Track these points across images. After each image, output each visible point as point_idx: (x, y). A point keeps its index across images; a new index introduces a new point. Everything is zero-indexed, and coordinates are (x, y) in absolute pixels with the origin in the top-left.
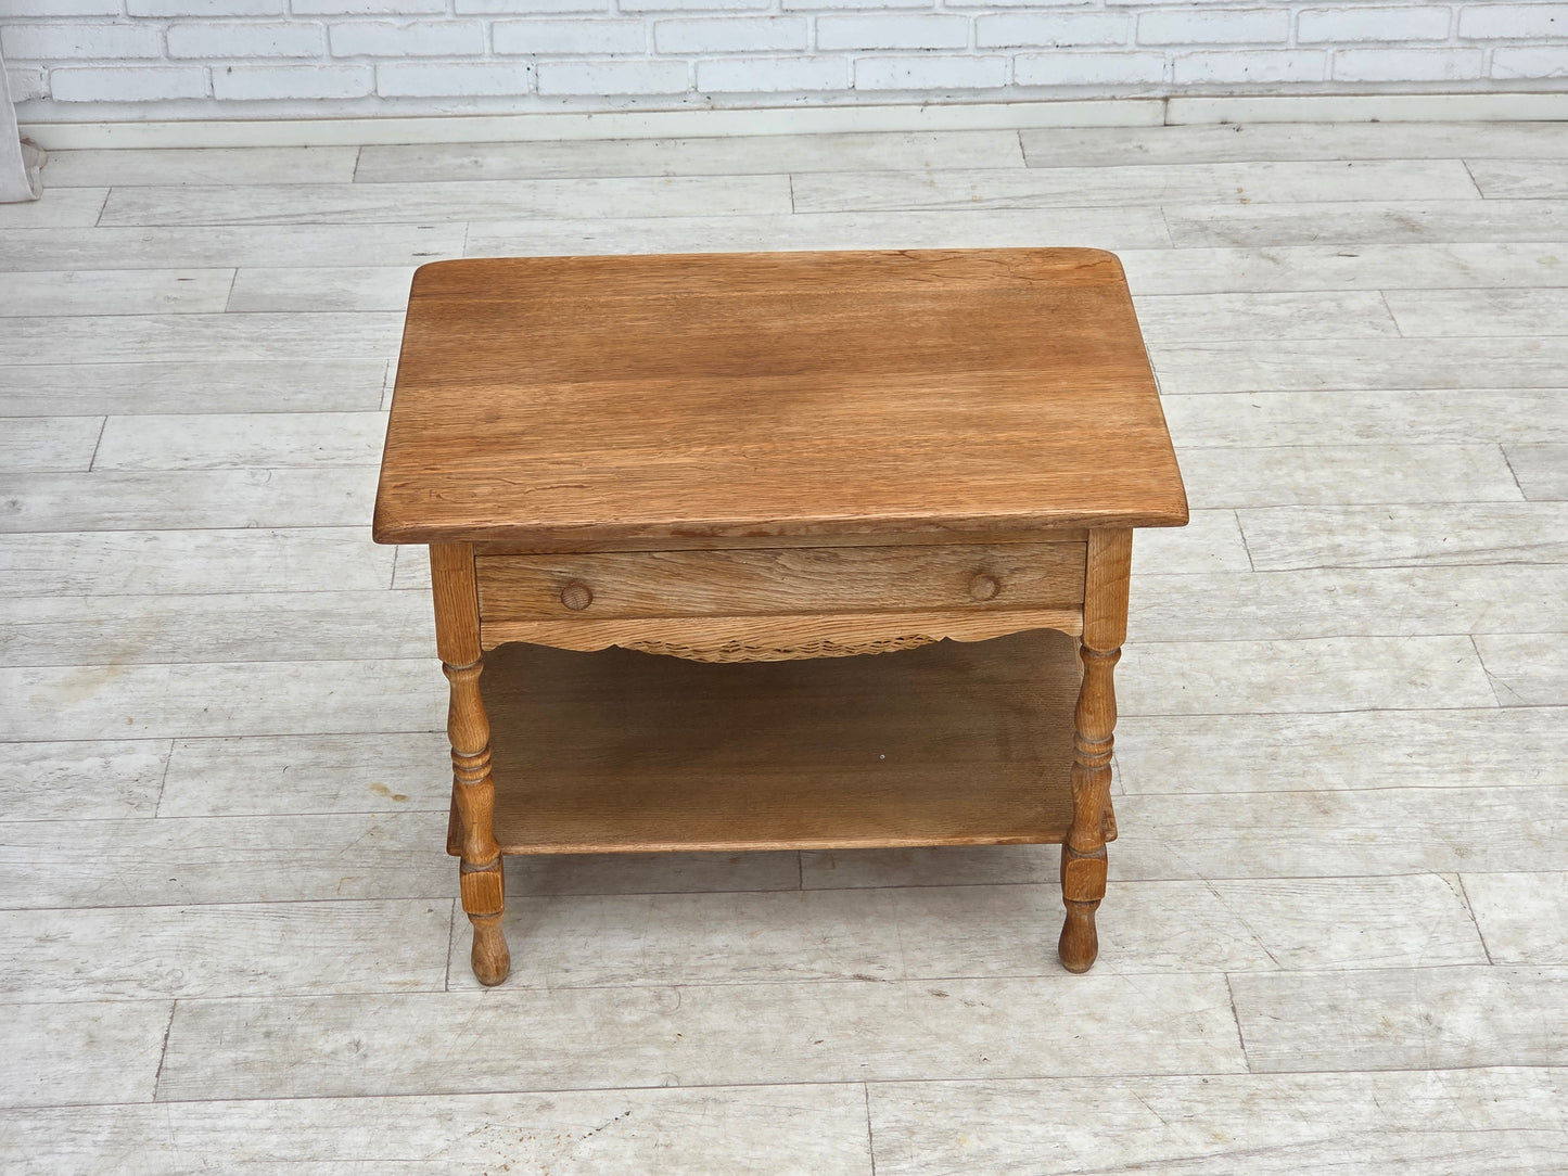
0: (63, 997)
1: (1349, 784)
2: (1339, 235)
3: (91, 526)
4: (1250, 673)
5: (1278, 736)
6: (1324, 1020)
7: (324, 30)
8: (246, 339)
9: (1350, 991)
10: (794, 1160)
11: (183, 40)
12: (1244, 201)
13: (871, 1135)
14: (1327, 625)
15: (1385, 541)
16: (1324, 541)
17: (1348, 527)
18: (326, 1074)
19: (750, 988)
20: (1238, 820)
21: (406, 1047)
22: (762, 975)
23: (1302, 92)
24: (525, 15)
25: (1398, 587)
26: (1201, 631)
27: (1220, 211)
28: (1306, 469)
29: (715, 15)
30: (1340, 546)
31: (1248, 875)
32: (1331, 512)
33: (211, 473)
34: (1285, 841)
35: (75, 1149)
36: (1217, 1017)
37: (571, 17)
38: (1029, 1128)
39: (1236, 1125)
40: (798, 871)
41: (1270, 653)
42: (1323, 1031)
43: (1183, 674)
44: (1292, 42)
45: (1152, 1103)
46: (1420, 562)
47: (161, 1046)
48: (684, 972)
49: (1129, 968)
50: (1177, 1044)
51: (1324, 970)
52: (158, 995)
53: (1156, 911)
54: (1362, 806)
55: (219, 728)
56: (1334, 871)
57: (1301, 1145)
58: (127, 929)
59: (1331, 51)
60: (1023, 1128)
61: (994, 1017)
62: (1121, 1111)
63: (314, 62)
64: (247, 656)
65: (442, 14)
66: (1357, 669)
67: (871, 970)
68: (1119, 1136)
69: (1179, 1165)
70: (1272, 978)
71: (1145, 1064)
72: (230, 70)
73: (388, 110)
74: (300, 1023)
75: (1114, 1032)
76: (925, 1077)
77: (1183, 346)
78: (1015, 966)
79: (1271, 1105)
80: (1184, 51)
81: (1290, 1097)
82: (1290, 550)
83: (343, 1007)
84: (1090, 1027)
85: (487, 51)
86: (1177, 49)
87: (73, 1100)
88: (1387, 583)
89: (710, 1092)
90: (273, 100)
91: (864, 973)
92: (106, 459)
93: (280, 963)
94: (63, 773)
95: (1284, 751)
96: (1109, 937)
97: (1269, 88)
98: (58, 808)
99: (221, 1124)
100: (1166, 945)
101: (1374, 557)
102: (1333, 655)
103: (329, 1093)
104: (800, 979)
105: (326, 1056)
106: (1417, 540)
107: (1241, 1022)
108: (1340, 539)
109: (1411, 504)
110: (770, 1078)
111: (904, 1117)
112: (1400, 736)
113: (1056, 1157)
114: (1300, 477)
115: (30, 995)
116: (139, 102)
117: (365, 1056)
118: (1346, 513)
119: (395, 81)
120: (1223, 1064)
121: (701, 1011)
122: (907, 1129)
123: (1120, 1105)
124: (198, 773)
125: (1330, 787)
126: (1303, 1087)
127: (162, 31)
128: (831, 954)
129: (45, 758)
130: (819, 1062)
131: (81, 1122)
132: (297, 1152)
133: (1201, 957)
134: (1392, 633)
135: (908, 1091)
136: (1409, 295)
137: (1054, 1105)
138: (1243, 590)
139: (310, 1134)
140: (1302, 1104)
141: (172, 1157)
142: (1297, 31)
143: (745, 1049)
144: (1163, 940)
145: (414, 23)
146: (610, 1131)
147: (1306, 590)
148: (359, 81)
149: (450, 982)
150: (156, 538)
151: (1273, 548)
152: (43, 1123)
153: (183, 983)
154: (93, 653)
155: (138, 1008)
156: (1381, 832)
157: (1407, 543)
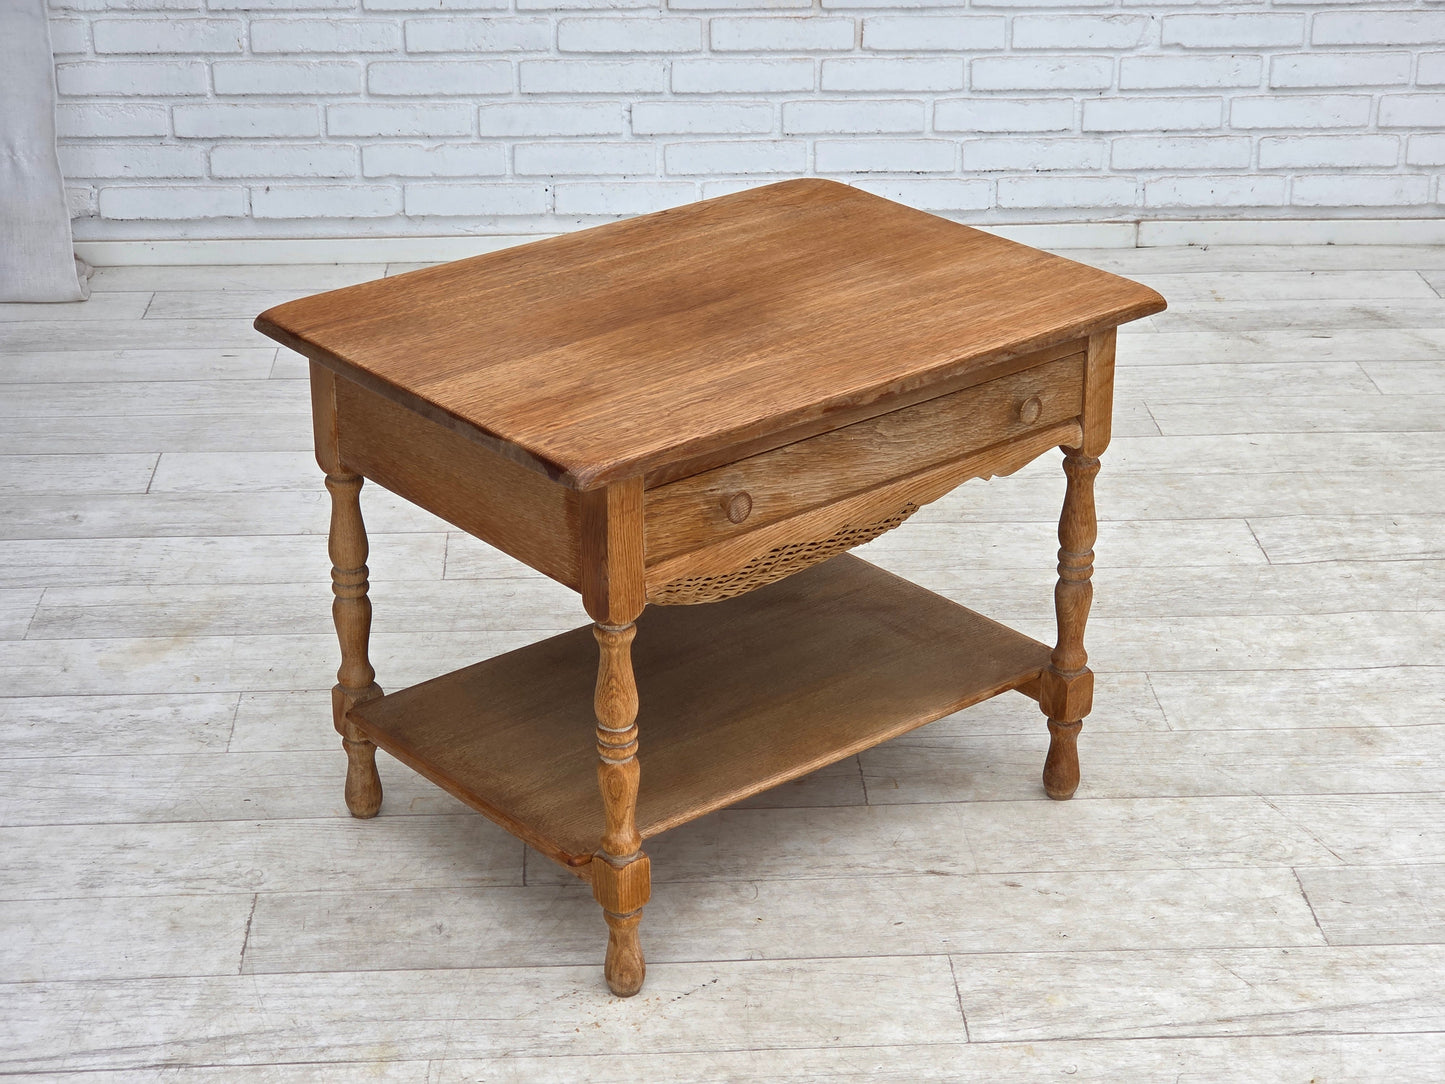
0: (144, 892)
1: (1389, 722)
2: (1311, 323)
3: (150, 533)
4: (1279, 639)
5: (1313, 686)
6: (1396, 904)
7: (358, 151)
8: (290, 397)
9: (1416, 881)
10: (886, 1017)
11: (225, 160)
12: (1218, 299)
13: (959, 996)
14: (1349, 602)
15: (1392, 541)
16: (1333, 541)
17: (1356, 530)
18: (411, 951)
19: (825, 882)
20: (1286, 749)
21: (489, 929)
22: (836, 871)
23: (1262, 217)
24: (544, 138)
25: (1410, 575)
26: (1228, 608)
27: (1197, 306)
28: (1308, 489)
29: (720, 139)
30: (1350, 545)
31: (1302, 792)
32: (1338, 520)
33: (263, 494)
34: (1334, 766)
35: (163, 1013)
36: (1290, 901)
37: (585, 140)
38: (1117, 989)
39: (1322, 987)
40: (863, 791)
41: (1296, 624)
42: (1395, 912)
43: (1214, 640)
44: (1254, 167)
45: (1235, 969)
46: (1429, 556)
47: (244, 930)
48: (758, 870)
49: (1197, 864)
50: (1253, 924)
51: (1388, 865)
52: (238, 890)
53: (1217, 820)
54: (1404, 739)
55: (285, 684)
56: (1385, 789)
57: (1386, 1002)
58: (204, 839)
59: (1289, 177)
60: (1110, 990)
61: (1069, 903)
62: (1204, 974)
63: (347, 183)
64: (308, 630)
65: (468, 136)
66: (1382, 635)
67: (943, 867)
68: (1206, 996)
69: (1270, 1019)
70: (1339, 871)
71: (1224, 939)
72: (268, 189)
73: (414, 230)
74: (381, 911)
75: (1191, 914)
76: (1007, 950)
77: (1177, 401)
78: (1084, 863)
79: (1353, 971)
80: (1154, 176)
81: (1370, 964)
82: (1303, 548)
83: (423, 898)
84: (1165, 910)
85: (509, 172)
86: (1148, 174)
87: (159, 973)
88: (1400, 573)
89: (794, 964)
90: (307, 219)
91: (937, 869)
92: (162, 482)
93: (357, 864)
94: (134, 718)
95: (1321, 698)
96: (1173, 840)
97: (1232, 212)
98: (131, 745)
99: (308, 991)
100: (1230, 846)
101: (1384, 553)
102: (1358, 625)
103: (416, 966)
104: (874, 874)
105: (411, 937)
106: (1423, 540)
107: (1313, 906)
108: (1350, 540)
109: (1411, 514)
110: (853, 952)
111: (990, 982)
112: (1432, 685)
113: (1145, 1013)
114: (1304, 494)
115: (112, 891)
116: (181, 220)
117: (449, 937)
118: (1351, 521)
119: (421, 200)
120: (1301, 938)
121: (779, 900)
122: (995, 991)
123: (1203, 971)
124: (267, 718)
125: (1370, 724)
126: (1383, 956)
127: (205, 152)
128: (903, 855)
129: (115, 707)
130: (900, 939)
131: (167, 990)
132: (386, 1014)
133: (1265, 855)
134: (1411, 609)
135: (991, 962)
136: (1383, 365)
137: (1138, 972)
138: (1262, 578)
139: (398, 999)
140: (1384, 969)
141: (262, 1018)
142: (1258, 158)
143: (827, 930)
144: (1226, 842)
145: (441, 146)
146: (698, 995)
147: (1323, 577)
148: (387, 200)
149: (528, 878)
150: (213, 542)
151: (1285, 547)
152: (130, 992)
153: (262, 881)
154: (158, 628)
155: (220, 900)
156: (1422, 758)
157: (1414, 543)
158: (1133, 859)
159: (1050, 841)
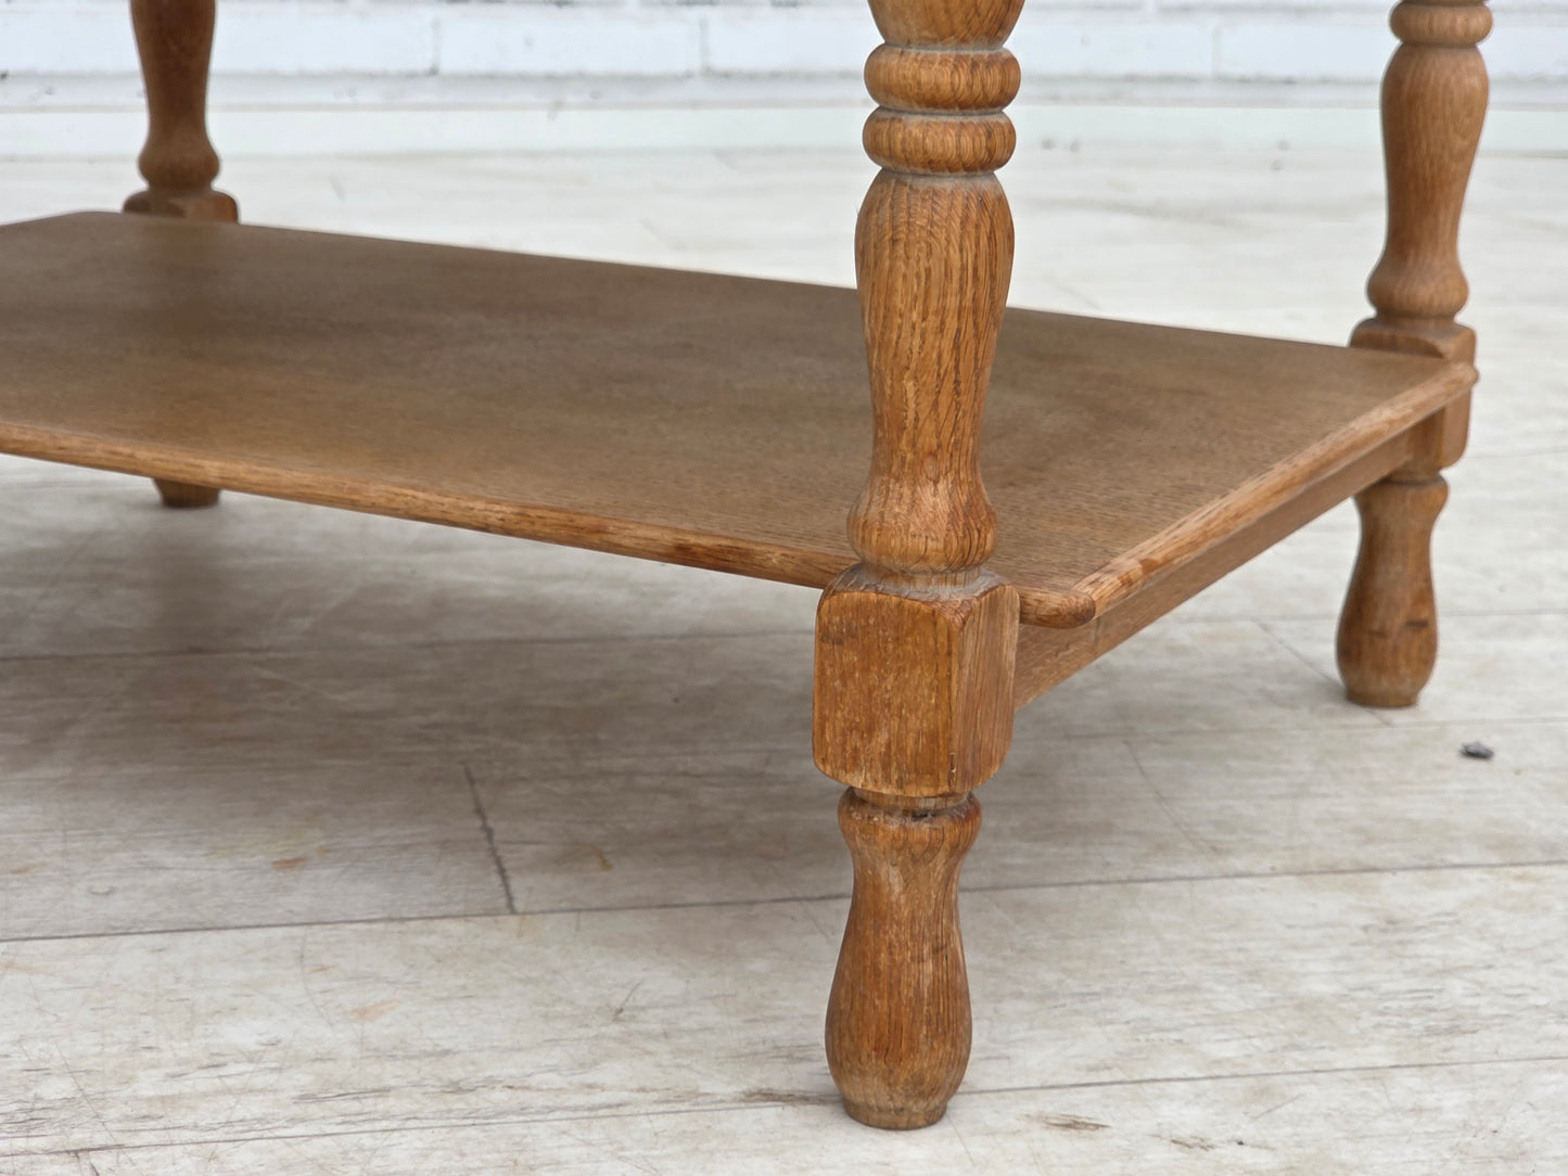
19: (367, 1141)
22: (409, 1107)
40: (496, 880)
48: (112, 1113)
78: (1295, 1047)
104: (551, 1110)
128: (651, 1046)
158: (1453, 1031)
159: (1151, 990)
